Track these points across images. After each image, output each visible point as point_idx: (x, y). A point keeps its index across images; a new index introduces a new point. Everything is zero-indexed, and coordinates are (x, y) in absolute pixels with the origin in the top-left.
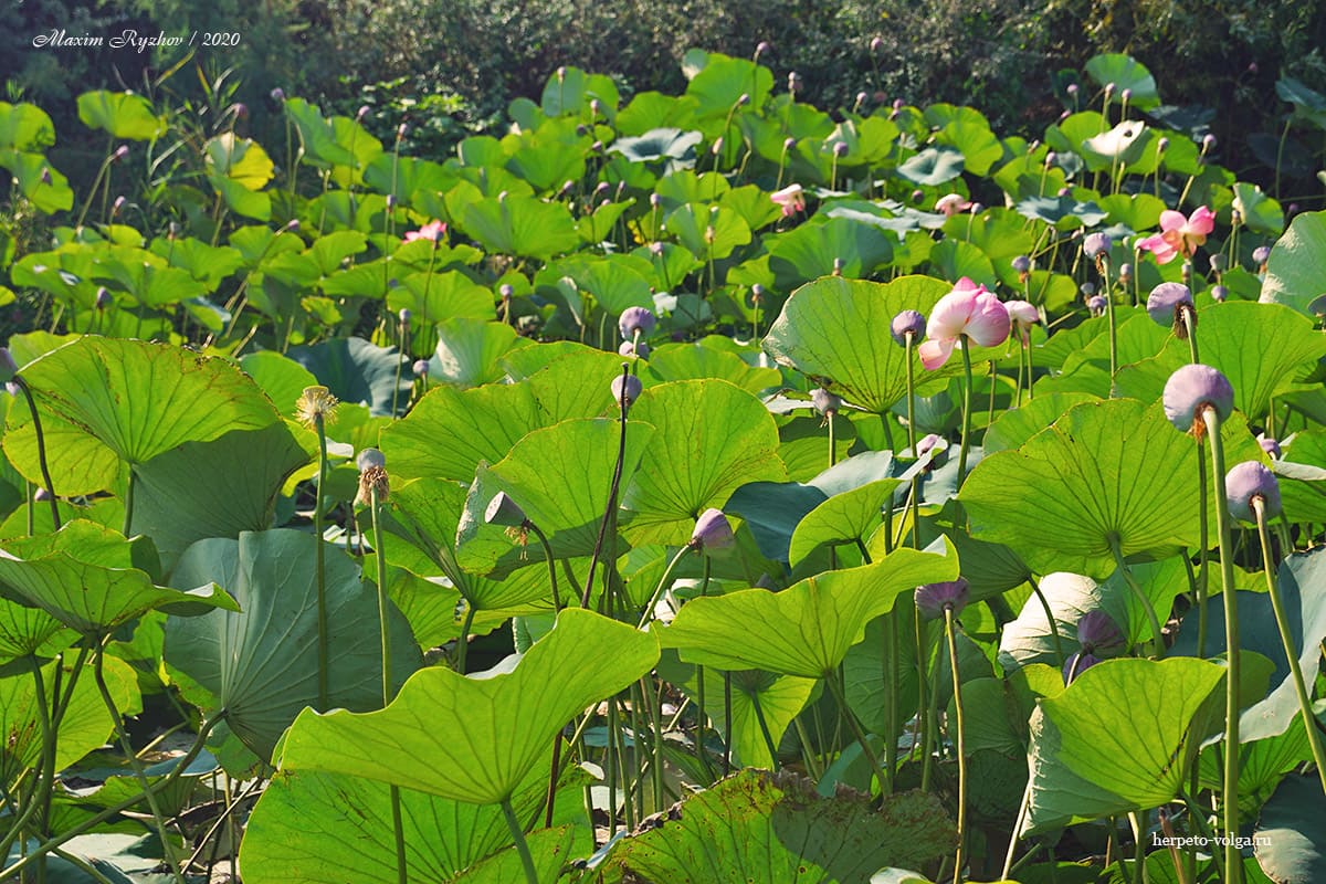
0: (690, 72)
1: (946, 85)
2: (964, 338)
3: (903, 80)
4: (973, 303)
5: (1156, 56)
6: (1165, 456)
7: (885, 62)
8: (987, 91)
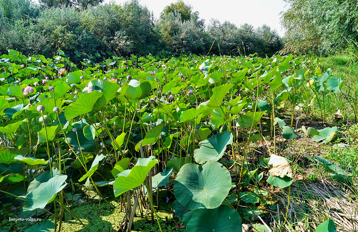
0: (9, 51)
1: (40, 52)
2: (29, 92)
3: (35, 52)
4: (29, 88)
5: (63, 49)
6: (52, 105)
7: (32, 50)
8: (45, 53)
